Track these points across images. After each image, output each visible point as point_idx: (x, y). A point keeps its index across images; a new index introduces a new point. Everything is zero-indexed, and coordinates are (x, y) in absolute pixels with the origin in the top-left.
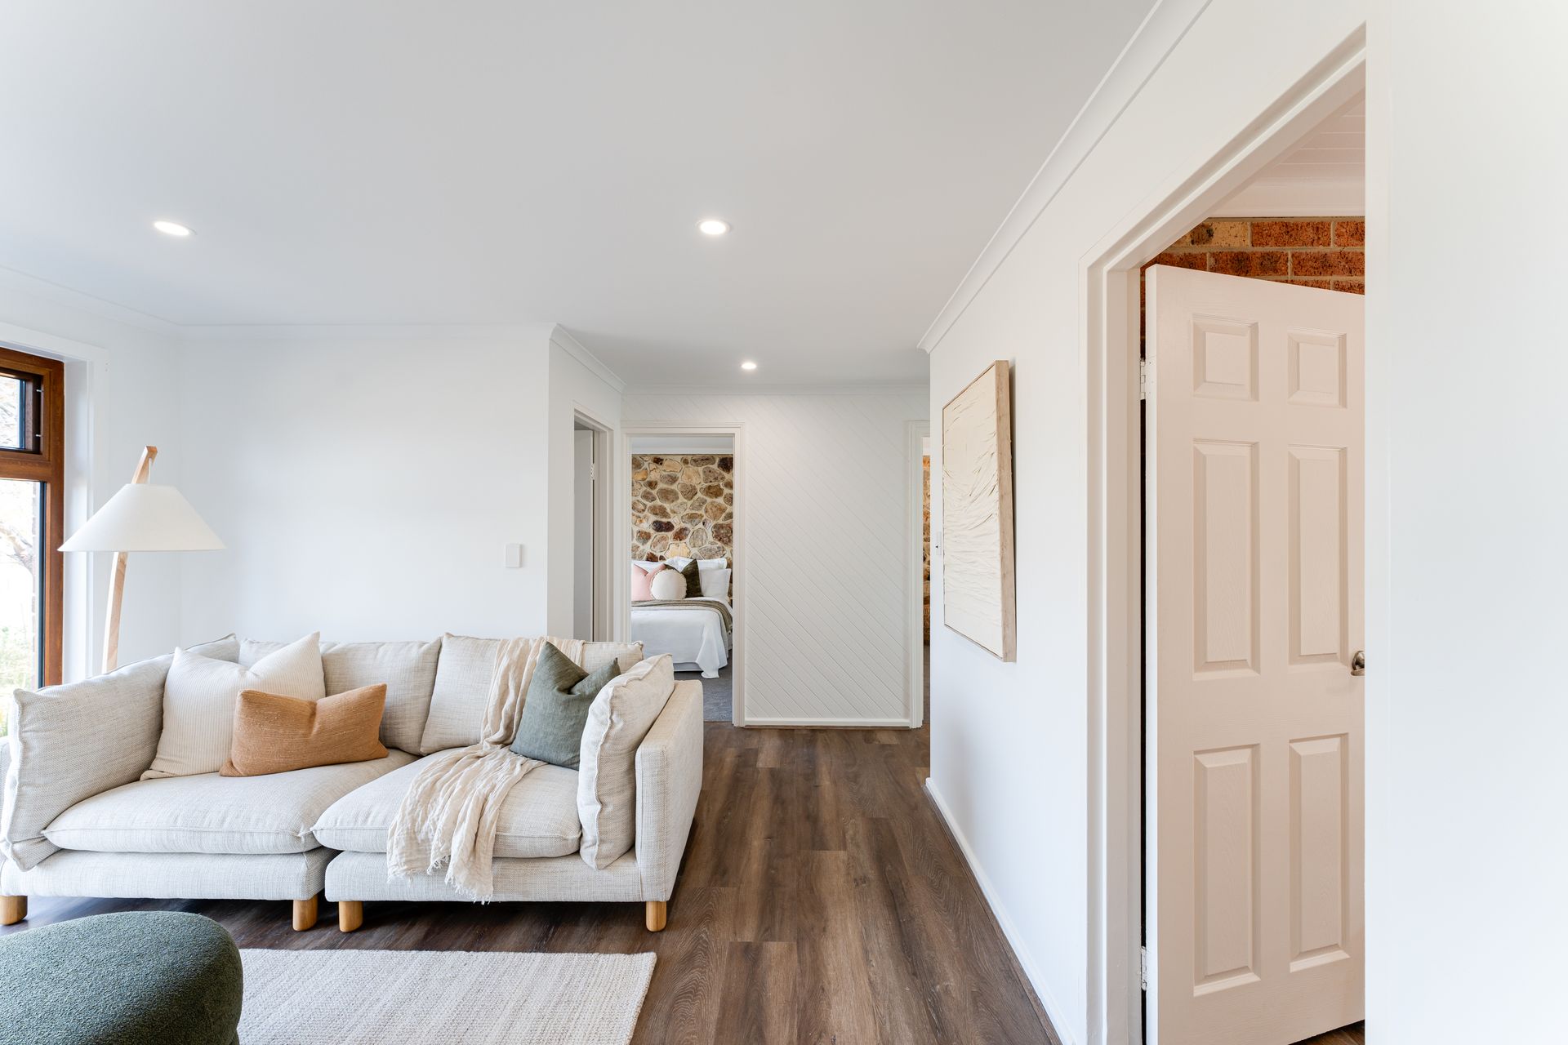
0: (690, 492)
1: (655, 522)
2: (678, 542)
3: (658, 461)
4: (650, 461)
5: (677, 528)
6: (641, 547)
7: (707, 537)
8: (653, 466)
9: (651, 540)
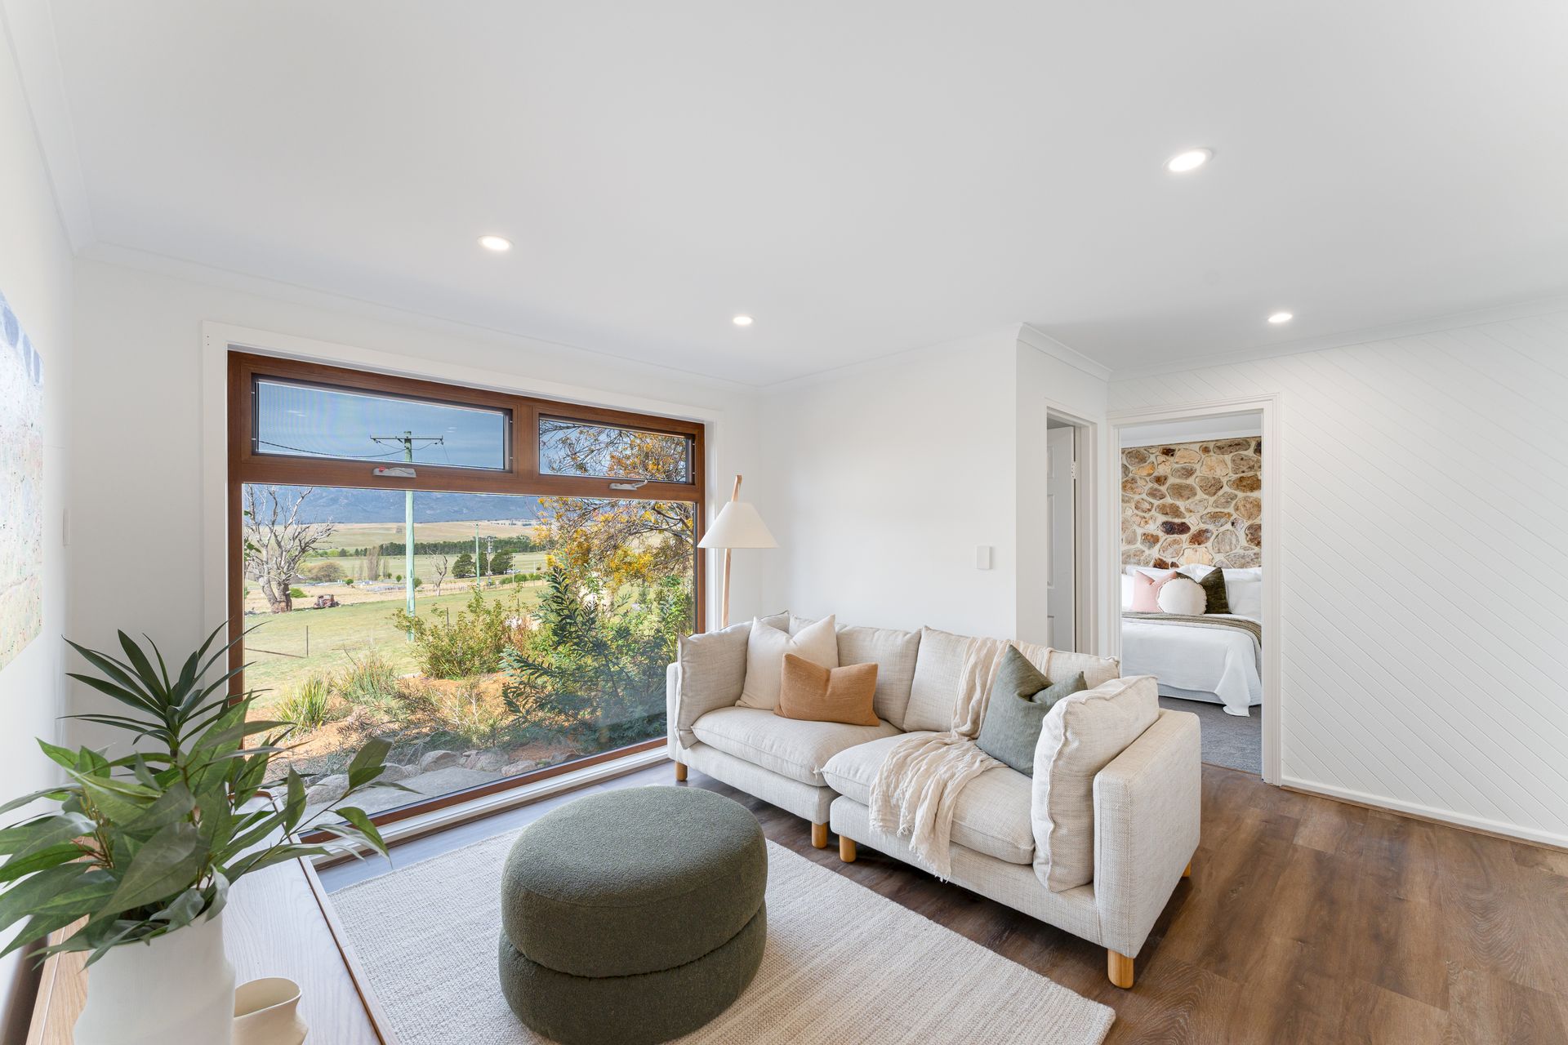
0: (1213, 487)
1: (1165, 524)
2: (1196, 546)
3: (1168, 452)
4: (1158, 453)
5: (1194, 529)
6: (1147, 552)
7: (1238, 540)
8: (1162, 458)
9: (1160, 544)
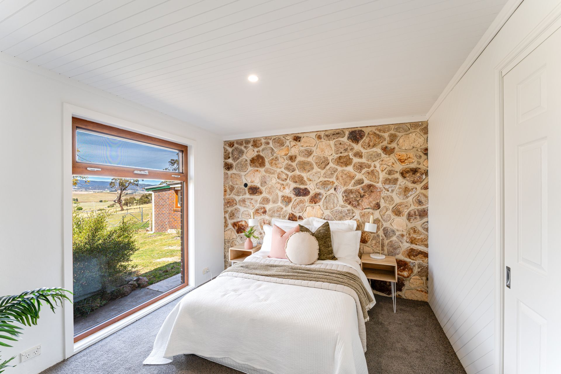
0: (324, 163)
1: (295, 189)
2: (313, 205)
3: (297, 139)
4: (291, 140)
5: (312, 193)
6: (285, 209)
7: (338, 201)
8: (293, 143)
9: (292, 203)
